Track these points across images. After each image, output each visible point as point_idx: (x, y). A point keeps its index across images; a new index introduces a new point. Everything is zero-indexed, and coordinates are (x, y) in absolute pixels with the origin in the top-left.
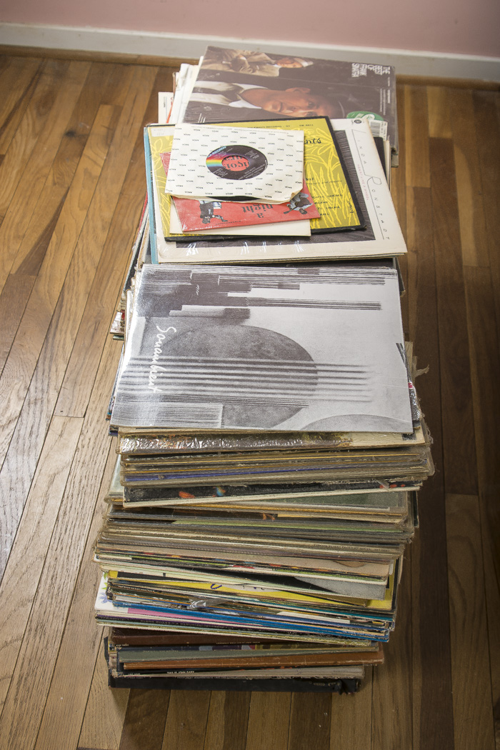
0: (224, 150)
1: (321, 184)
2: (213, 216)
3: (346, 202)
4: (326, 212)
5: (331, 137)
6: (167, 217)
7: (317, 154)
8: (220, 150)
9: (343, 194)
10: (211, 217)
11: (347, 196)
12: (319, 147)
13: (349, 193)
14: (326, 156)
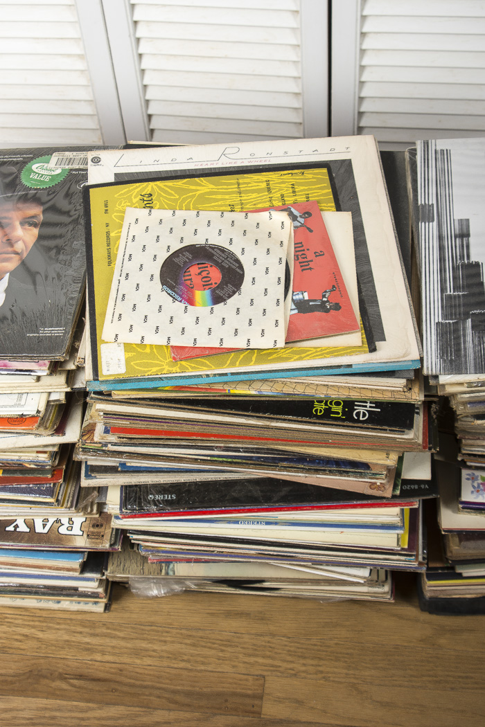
0: (172, 288)
1: (241, 198)
2: (325, 299)
3: (282, 177)
4: (305, 196)
5: (138, 184)
6: (321, 350)
7: (178, 200)
8: (170, 291)
9: (266, 179)
10: (327, 301)
11: (272, 176)
12: (159, 195)
13: (264, 173)
14: (180, 191)
